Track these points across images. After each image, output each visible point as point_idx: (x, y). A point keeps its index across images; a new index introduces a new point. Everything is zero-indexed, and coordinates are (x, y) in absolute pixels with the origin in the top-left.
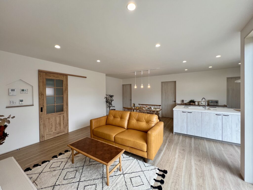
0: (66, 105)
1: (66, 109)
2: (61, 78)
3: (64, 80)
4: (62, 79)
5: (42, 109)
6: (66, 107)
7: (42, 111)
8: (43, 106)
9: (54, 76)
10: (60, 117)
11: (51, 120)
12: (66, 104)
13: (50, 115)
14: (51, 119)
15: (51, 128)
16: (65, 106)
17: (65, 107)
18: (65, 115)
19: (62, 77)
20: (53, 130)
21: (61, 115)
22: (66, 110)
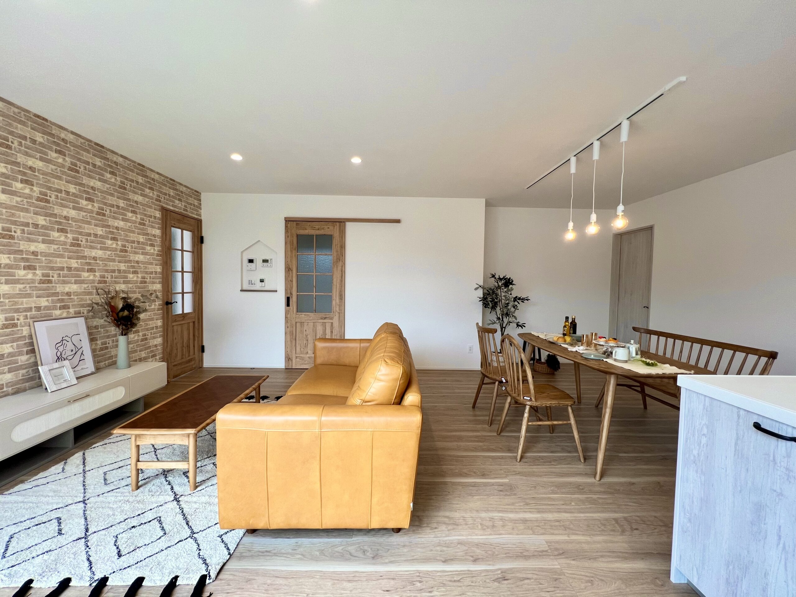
0: (338, 297)
1: (338, 307)
2: (327, 230)
3: (336, 234)
4: (329, 233)
5: (288, 299)
6: (338, 301)
7: (288, 304)
8: (291, 294)
9: (313, 228)
10: (324, 324)
11: (306, 327)
12: (338, 295)
13: (303, 316)
14: (305, 324)
15: (305, 347)
16: (336, 300)
17: (336, 303)
18: (336, 321)
19: (331, 228)
20: (309, 352)
21: (325, 321)
22: (337, 309)
